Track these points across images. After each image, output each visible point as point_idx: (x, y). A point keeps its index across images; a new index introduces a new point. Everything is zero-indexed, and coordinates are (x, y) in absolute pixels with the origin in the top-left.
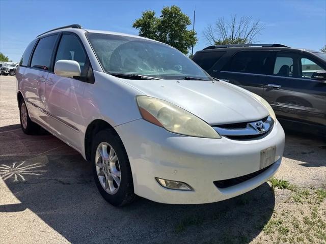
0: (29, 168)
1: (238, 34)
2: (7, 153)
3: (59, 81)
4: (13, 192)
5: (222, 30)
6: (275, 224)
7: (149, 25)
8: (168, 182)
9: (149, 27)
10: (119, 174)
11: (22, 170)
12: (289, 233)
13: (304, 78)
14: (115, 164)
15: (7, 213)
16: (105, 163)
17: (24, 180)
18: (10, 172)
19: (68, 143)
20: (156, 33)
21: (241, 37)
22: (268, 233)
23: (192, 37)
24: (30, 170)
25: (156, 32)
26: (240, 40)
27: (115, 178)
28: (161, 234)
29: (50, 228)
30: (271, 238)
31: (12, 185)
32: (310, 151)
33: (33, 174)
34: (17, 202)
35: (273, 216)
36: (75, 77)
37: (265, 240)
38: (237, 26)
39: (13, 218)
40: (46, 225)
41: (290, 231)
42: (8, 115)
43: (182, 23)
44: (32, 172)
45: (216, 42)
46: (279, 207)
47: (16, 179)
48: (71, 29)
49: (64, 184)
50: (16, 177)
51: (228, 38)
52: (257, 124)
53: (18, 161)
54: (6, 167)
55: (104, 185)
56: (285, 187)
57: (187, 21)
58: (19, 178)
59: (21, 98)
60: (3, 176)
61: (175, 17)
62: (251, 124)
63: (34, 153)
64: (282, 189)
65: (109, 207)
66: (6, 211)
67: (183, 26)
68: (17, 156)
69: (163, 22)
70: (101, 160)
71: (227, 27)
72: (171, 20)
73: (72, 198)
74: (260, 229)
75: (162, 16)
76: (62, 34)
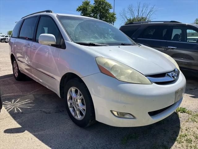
0: (23, 103)
1: (142, 14)
2: (7, 94)
3: (40, 47)
4: (15, 120)
5: (132, 12)
6: (183, 136)
7: (87, 9)
8: (119, 113)
9: (87, 10)
10: (85, 107)
11: (19, 104)
12: (193, 142)
13: (188, 42)
14: (81, 101)
15: (14, 134)
16: (74, 100)
17: (21, 111)
18: (11, 106)
19: (47, 87)
20: (91, 15)
21: (143, 16)
22: (179, 143)
23: (113, 17)
24: (24, 104)
25: (91, 13)
26: (143, 18)
27: (82, 110)
28: (113, 145)
29: (43, 143)
30: (182, 146)
31: (14, 115)
32: (195, 88)
33: (26, 107)
34: (19, 126)
35: (180, 131)
36: (52, 45)
37: (179, 148)
38: (141, 9)
39: (18, 138)
40: (40, 142)
41: (193, 140)
42: (4, 68)
43: (107, 8)
44: (25, 106)
45: (128, 20)
46: (183, 125)
47: (16, 111)
48: (45, 13)
49: (46, 113)
50: (16, 109)
51: (135, 17)
52: (172, 74)
53: (15, 98)
54: (8, 103)
55: (73, 114)
56: (184, 112)
57: (110, 6)
58: (17, 110)
59: (13, 58)
60: (7, 109)
61: (103, 4)
62: (168, 74)
63: (25, 93)
64: (182, 113)
65: (78, 128)
66: (13, 133)
67: (107, 10)
68: (14, 96)
69: (95, 7)
70: (71, 98)
71: (134, 10)
72: (100, 6)
73: (53, 123)
74: (175, 140)
75: (94, 4)
76: (40, 16)
